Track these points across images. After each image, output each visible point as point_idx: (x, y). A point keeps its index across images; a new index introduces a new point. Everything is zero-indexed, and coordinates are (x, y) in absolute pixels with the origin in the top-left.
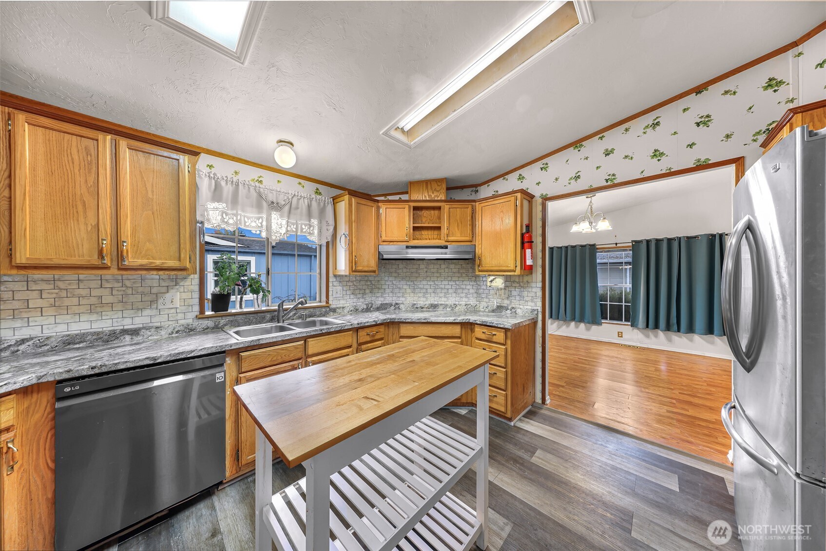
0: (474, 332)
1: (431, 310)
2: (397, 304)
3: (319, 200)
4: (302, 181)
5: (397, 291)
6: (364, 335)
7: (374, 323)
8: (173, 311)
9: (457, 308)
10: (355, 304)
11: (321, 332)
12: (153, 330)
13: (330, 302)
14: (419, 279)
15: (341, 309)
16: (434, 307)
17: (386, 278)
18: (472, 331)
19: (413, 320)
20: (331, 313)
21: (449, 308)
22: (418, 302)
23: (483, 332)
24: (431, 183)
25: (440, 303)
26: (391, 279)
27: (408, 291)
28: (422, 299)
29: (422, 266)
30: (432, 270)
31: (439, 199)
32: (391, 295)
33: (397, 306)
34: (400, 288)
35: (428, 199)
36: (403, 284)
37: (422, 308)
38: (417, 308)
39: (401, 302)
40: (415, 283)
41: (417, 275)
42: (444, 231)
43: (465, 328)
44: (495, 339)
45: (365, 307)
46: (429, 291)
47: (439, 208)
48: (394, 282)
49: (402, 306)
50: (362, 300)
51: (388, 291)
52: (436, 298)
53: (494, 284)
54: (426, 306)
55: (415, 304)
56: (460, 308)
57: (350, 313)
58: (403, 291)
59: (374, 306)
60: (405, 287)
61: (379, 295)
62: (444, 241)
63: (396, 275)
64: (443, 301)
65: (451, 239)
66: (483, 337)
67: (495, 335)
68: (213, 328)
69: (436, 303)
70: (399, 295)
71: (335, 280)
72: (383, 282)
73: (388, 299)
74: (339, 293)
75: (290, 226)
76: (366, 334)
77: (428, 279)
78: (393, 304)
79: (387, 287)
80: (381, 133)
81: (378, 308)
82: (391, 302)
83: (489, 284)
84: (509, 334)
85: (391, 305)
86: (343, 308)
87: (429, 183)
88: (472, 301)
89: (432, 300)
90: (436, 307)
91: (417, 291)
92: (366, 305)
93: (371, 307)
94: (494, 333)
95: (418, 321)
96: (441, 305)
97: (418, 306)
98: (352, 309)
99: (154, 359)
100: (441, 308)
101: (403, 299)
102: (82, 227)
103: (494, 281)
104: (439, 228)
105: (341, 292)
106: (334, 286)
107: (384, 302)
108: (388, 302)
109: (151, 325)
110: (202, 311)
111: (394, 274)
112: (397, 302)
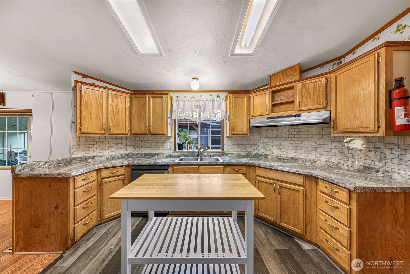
0: (318, 185)
1: (291, 161)
2: (266, 155)
3: (218, 100)
4: (211, 93)
5: (253, 146)
6: (231, 170)
7: (237, 164)
8: (167, 149)
9: (317, 163)
10: (239, 152)
11: (206, 164)
12: (162, 154)
13: (225, 150)
14: (282, 139)
15: (230, 154)
16: (294, 160)
17: (259, 139)
18: (317, 183)
19: (264, 166)
20: (225, 156)
21: (309, 162)
22: (282, 155)
23: (326, 187)
24: (286, 72)
25: (300, 157)
26: (262, 139)
27: (274, 147)
28: (285, 153)
29: (285, 130)
30: (294, 133)
31: (294, 80)
32: (262, 149)
33: (266, 157)
34: (268, 145)
35: (283, 83)
36: (270, 142)
37: (284, 159)
38: (280, 159)
39: (269, 154)
40: (280, 142)
41: (281, 136)
42: (297, 103)
43: (309, 180)
44: (337, 195)
45: (246, 154)
46: (291, 148)
47: (293, 88)
48: (264, 141)
49: (269, 157)
50: (243, 150)
51: (260, 146)
52: (297, 154)
53: (352, 145)
54: (287, 159)
55: (279, 156)
56: (320, 163)
57: (236, 157)
58: (271, 147)
59: (251, 155)
60: (272, 144)
61: (255, 148)
62: (297, 111)
63: (265, 136)
64: (303, 156)
65: (302, 108)
66: (325, 191)
67: (338, 192)
68: (178, 156)
69: (297, 157)
70: (267, 149)
71: (227, 139)
72: (257, 141)
73: (261, 151)
74: (229, 146)
75: (205, 115)
76: (232, 169)
77: (290, 139)
78: (263, 155)
79: (260, 144)
80: (229, 55)
81: (254, 156)
82: (262, 153)
83: (346, 145)
84: (354, 196)
85: (262, 155)
86: (231, 154)
87: (284, 72)
88: (335, 159)
89: (293, 154)
90: (296, 160)
91: (281, 147)
92: (246, 153)
93: (250, 155)
94: (336, 190)
95: (267, 167)
96: (300, 159)
97: (281, 158)
98: (237, 155)
99: (150, 163)
100: (300, 161)
101: (271, 152)
102: (143, 123)
103: (352, 142)
104: (293, 102)
105: (231, 145)
106: (227, 142)
107: (258, 153)
108: (260, 153)
109: (162, 153)
110: (175, 150)
111: (264, 136)
112: (267, 154)
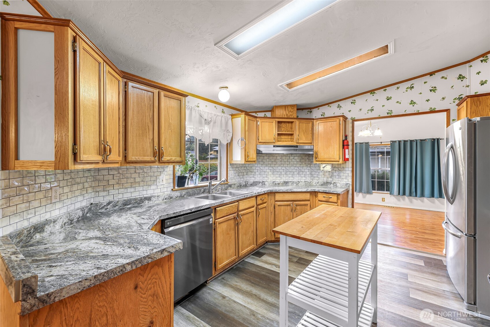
1: (284, 185)
2: (263, 182)
3: (225, 117)
5: (263, 173)
7: (264, 193)
8: (162, 186)
9: (300, 184)
10: (240, 182)
11: (244, 197)
12: (156, 197)
13: (228, 181)
14: (276, 166)
15: (234, 185)
16: (286, 183)
17: (256, 165)
18: (316, 196)
19: (284, 191)
20: (230, 187)
21: (295, 183)
22: (276, 181)
23: (323, 197)
25: (289, 180)
26: (259, 166)
27: (270, 173)
28: (278, 178)
31: (293, 117)
32: (259, 176)
34: (265, 172)
35: (286, 117)
36: (266, 169)
37: (279, 184)
38: (276, 184)
39: (266, 180)
40: (274, 168)
41: (275, 163)
42: (296, 136)
43: (312, 195)
44: (331, 200)
45: (244, 184)
46: (283, 173)
47: (292, 122)
48: (261, 168)
49: (266, 183)
50: (242, 179)
51: (257, 173)
52: (287, 178)
53: (325, 169)
54: (281, 183)
55: (274, 182)
56: (302, 183)
57: (237, 187)
58: (267, 173)
59: (249, 183)
60: (268, 171)
61: (252, 176)
62: (295, 143)
63: (262, 163)
64: (292, 179)
65: (299, 141)
69: (287, 180)
70: (264, 176)
72: (254, 168)
73: (258, 179)
74: (232, 175)
76: (260, 199)
77: (282, 165)
79: (256, 171)
81: (251, 184)
82: (260, 180)
83: (322, 169)
84: (339, 197)
85: (260, 182)
87: (287, 107)
89: (284, 179)
91: (275, 173)
92: (245, 182)
95: (286, 191)
96: (290, 182)
97: (276, 183)
98: (238, 185)
101: (267, 179)
102: (148, 140)
103: (325, 167)
107: (255, 181)
108: (257, 181)
109: (154, 195)
110: (174, 187)
111: (261, 163)
112: (263, 180)
